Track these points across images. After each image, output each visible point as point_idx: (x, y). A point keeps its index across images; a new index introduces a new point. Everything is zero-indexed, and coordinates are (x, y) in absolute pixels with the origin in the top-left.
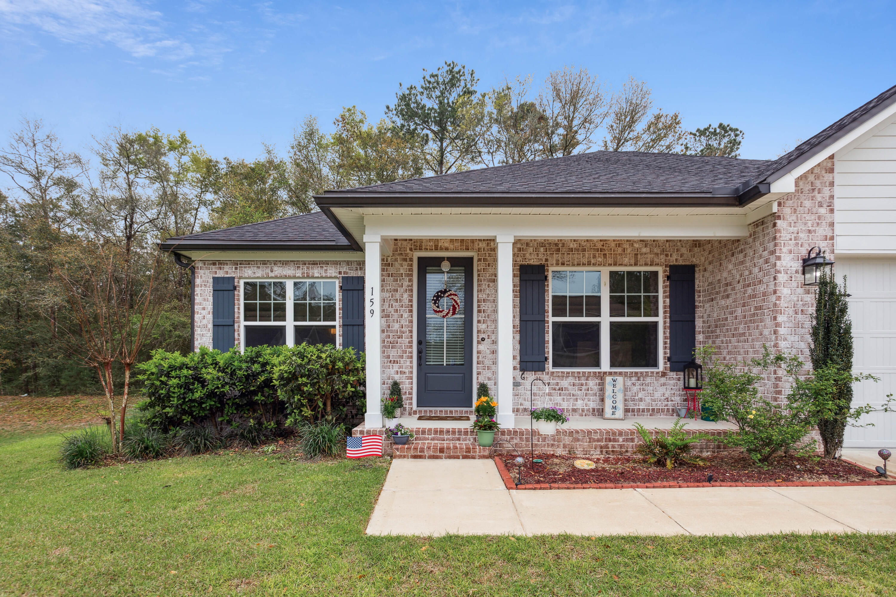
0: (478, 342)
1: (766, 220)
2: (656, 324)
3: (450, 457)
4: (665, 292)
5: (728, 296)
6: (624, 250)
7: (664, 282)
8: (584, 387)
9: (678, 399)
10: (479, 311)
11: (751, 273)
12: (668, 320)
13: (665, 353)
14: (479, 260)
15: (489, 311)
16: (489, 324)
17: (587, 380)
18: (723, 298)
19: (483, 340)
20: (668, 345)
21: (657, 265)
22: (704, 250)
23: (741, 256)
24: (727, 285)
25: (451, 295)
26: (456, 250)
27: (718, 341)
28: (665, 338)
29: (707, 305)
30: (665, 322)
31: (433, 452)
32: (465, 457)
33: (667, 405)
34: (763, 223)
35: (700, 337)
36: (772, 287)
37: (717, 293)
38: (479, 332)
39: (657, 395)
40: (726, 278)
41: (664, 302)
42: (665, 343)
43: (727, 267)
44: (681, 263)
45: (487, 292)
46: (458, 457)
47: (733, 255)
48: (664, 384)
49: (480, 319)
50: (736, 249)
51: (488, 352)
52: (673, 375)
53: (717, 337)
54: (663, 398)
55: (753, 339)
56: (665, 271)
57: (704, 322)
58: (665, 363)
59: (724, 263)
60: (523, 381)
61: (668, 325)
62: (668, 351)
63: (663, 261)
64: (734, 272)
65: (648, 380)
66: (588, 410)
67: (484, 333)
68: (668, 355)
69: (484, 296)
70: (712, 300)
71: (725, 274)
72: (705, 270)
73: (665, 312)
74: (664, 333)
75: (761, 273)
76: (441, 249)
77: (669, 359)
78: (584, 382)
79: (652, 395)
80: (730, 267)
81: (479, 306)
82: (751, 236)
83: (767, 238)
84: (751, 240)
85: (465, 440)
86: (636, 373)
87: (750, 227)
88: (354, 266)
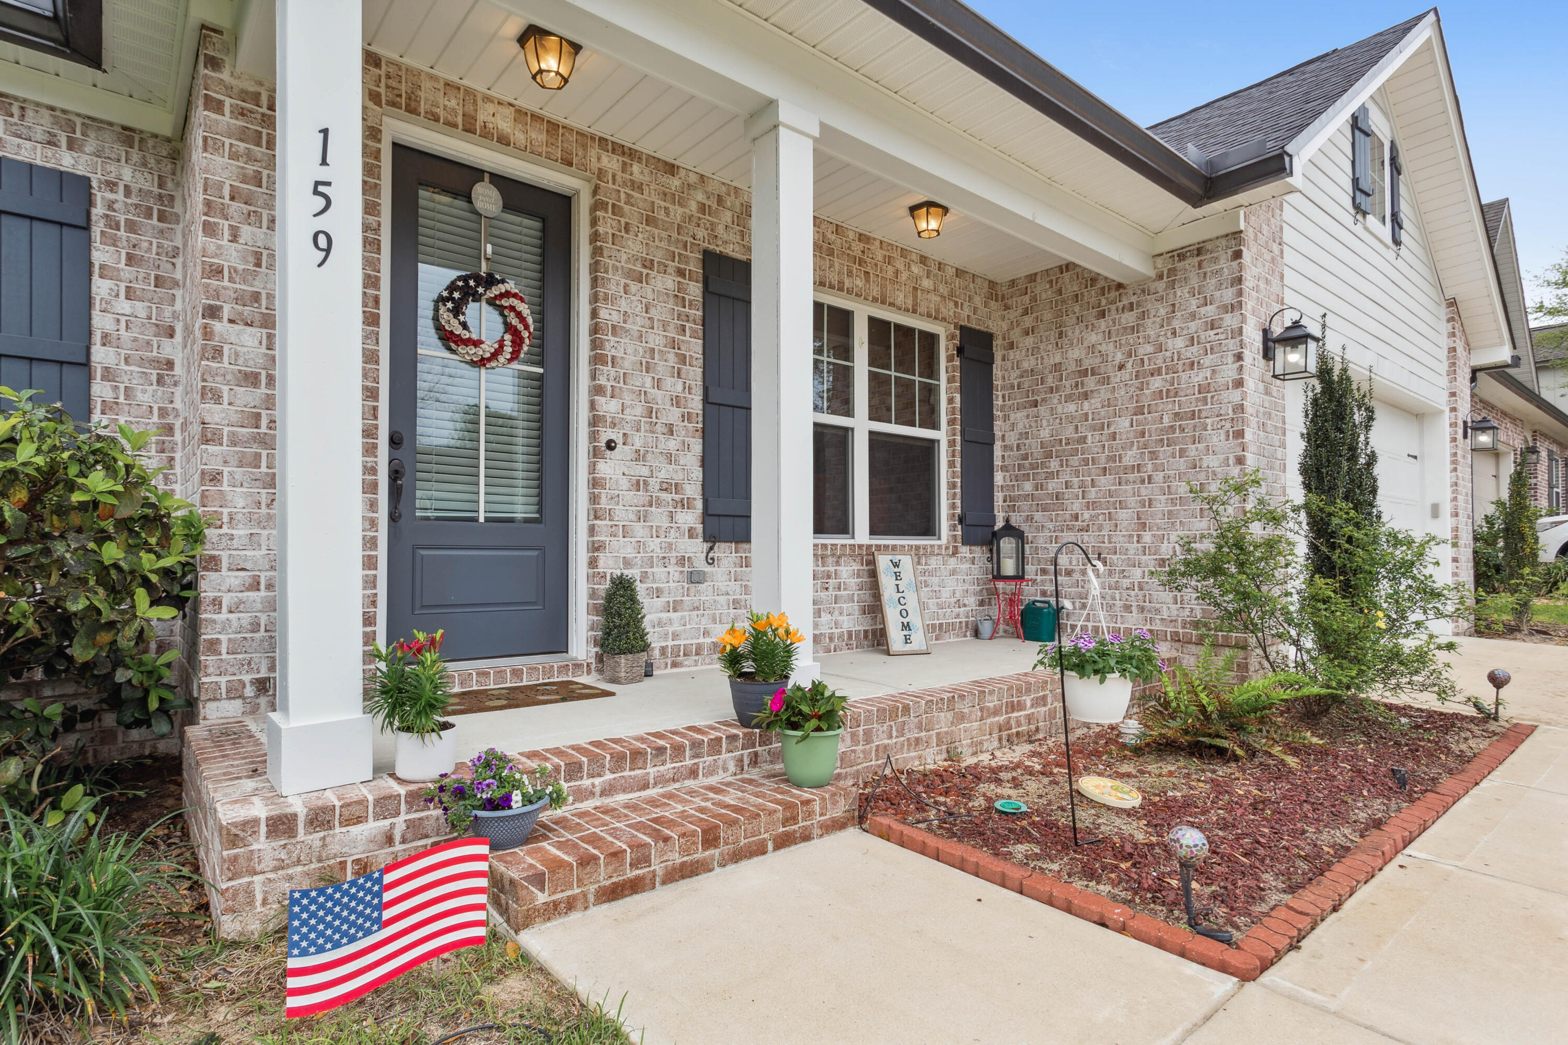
0: (595, 453)
1: (1209, 246)
2: (930, 446)
3: (737, 857)
4: (950, 380)
5: (1086, 396)
6: (897, 272)
7: (950, 359)
8: (832, 582)
9: (972, 601)
10: (595, 361)
11: (1160, 348)
12: (958, 438)
13: (953, 506)
14: (595, 206)
15: (628, 363)
16: (628, 402)
17: (838, 563)
18: (1069, 398)
19: (610, 445)
20: (958, 491)
21: (944, 319)
22: (1007, 308)
23: (1129, 318)
24: (1084, 373)
25: (507, 294)
26: (528, 151)
28: (954, 475)
29: (1019, 416)
30: (952, 443)
31: (685, 851)
32: (783, 842)
33: (958, 616)
34: (1199, 252)
35: (999, 478)
37: (1051, 390)
38: (594, 421)
39: (946, 594)
40: (1079, 362)
41: (951, 401)
42: (952, 486)
43: (1081, 340)
44: (973, 325)
45: (623, 305)
46: (761, 850)
47: (1102, 315)
48: (953, 572)
49: (599, 383)
50: (1113, 302)
51: (624, 483)
52: (965, 550)
53: (1051, 475)
54: (953, 600)
55: (1167, 478)
56: (951, 337)
58: (953, 527)
59: (1074, 332)
60: (708, 569)
61: (958, 448)
62: (958, 502)
63: (951, 313)
64: (1107, 348)
65: (934, 562)
66: (841, 636)
67: (613, 425)
68: (959, 511)
69: (616, 317)
70: (1035, 404)
71: (1076, 353)
72: (1011, 346)
73: (951, 422)
74: (951, 464)
75: (1194, 349)
76: (486, 134)
77: (961, 521)
78: (832, 569)
79: (937, 594)
80: (1093, 338)
81: (595, 343)
82: (1160, 277)
83: (1212, 282)
84: (1161, 285)
85: (711, 772)
86: (918, 548)
87: (1159, 261)
88: (41, 124)
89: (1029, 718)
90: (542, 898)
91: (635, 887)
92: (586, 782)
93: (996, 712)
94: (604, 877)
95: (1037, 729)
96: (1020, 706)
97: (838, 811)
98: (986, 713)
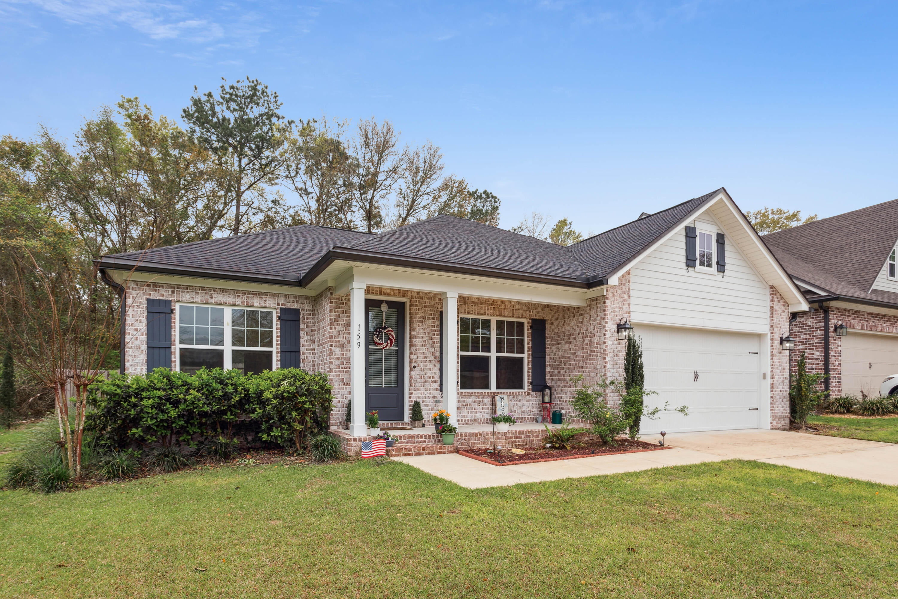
0: (411, 369)
1: (598, 298)
2: (522, 359)
3: (429, 454)
4: (528, 337)
5: (570, 343)
6: (506, 306)
7: (528, 330)
8: (481, 403)
9: (536, 411)
10: (411, 345)
11: (587, 329)
12: (531, 356)
13: (529, 379)
14: (411, 305)
15: (419, 345)
16: (419, 355)
17: (483, 398)
18: (566, 343)
19: (414, 367)
20: (531, 374)
21: (525, 318)
22: (551, 310)
23: (580, 318)
24: (570, 335)
25: (389, 331)
26: (395, 295)
27: (562, 372)
28: (529, 368)
29: (554, 348)
30: (528, 358)
31: (419, 450)
32: (439, 453)
33: (530, 415)
34: (596, 300)
35: (548, 369)
36: (602, 340)
37: (562, 340)
38: (410, 361)
39: (525, 408)
40: (569, 331)
41: (528, 344)
42: (529, 372)
43: (569, 324)
44: (538, 318)
45: (418, 330)
46: (434, 454)
47: (574, 316)
48: (528, 401)
49: (412, 351)
50: (577, 313)
51: (418, 377)
52: (533, 394)
53: (562, 368)
54: (528, 410)
55: (589, 371)
56: (528, 323)
57: (551, 358)
58: (529, 386)
59: (567, 321)
60: (441, 399)
61: (531, 359)
62: (531, 378)
63: (528, 315)
64: (575, 327)
65: (520, 397)
66: (484, 420)
67: (415, 362)
68: (531, 380)
69: (416, 334)
70: (558, 344)
71: (568, 328)
72: (552, 323)
73: (528, 351)
74: (528, 365)
75: (595, 330)
76: (384, 294)
77: (531, 383)
78: (481, 400)
79: (521, 408)
80: (572, 324)
81: (410, 341)
82: (588, 306)
83: (599, 309)
84: (588, 309)
85: (429, 442)
86: (513, 393)
87: (587, 301)
88: (291, 299)
89: (523, 441)
90: (394, 453)
91: (409, 455)
92: (403, 440)
93: (511, 438)
94: (404, 452)
95: (526, 444)
96: (520, 437)
97: (452, 449)
98: (507, 438)
